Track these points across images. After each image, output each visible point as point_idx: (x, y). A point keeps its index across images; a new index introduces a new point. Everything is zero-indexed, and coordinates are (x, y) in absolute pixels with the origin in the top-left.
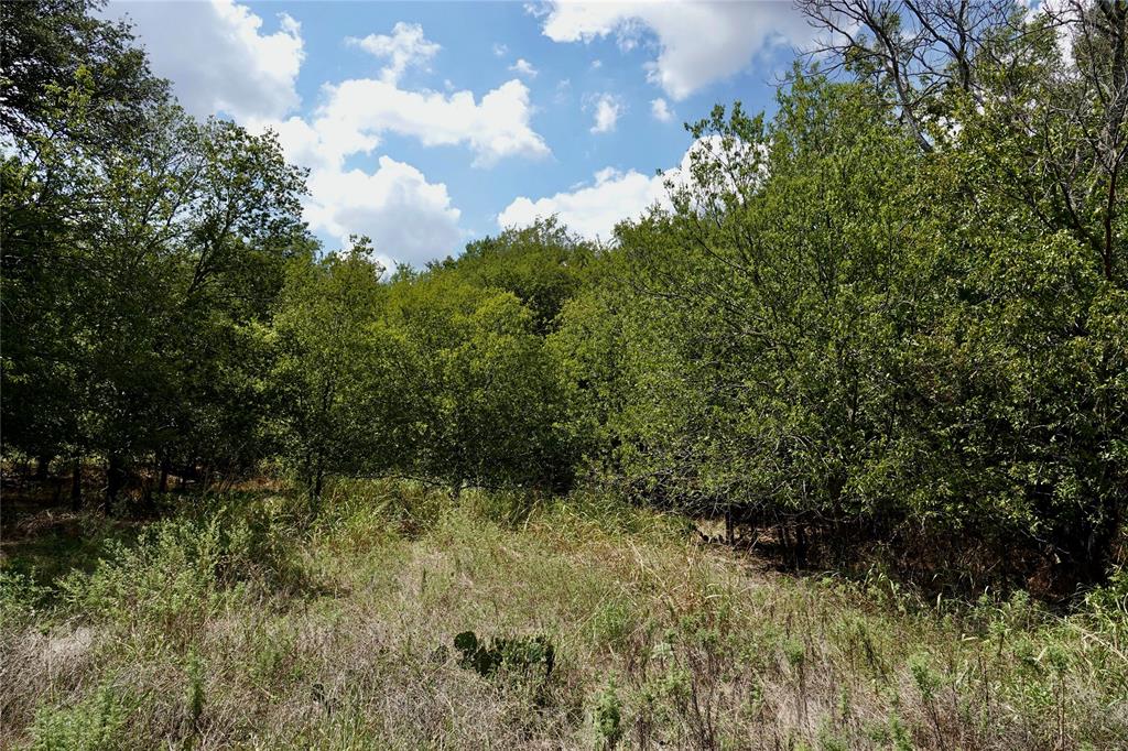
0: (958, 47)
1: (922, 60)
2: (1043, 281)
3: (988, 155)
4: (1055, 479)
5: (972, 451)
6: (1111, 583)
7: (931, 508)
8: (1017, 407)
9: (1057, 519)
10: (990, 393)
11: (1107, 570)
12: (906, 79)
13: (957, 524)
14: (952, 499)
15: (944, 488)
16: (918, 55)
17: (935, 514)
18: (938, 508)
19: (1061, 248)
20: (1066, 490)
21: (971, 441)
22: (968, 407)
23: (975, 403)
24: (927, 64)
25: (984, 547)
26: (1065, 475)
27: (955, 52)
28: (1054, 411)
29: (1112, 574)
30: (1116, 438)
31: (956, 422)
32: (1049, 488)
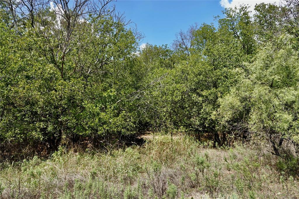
0: (31, 9)
1: (21, 9)
2: (46, 76)
3: (35, 41)
4: (47, 126)
5: (27, 120)
6: (59, 150)
7: (13, 137)
8: (39, 108)
9: (48, 136)
10: (33, 104)
11: (58, 147)
12: (15, 13)
13: (21, 140)
14: (20, 134)
15: (17, 131)
16: (20, 7)
17: (13, 139)
18: (15, 137)
19: (51, 68)
20: (50, 128)
21: (27, 117)
22: (26, 108)
23: (28, 107)
24: (22, 11)
25: (29, 146)
26: (50, 125)
27: (30, 10)
28: (48, 109)
29: (59, 148)
30: (62, 115)
31: (22, 112)
32: (46, 128)
